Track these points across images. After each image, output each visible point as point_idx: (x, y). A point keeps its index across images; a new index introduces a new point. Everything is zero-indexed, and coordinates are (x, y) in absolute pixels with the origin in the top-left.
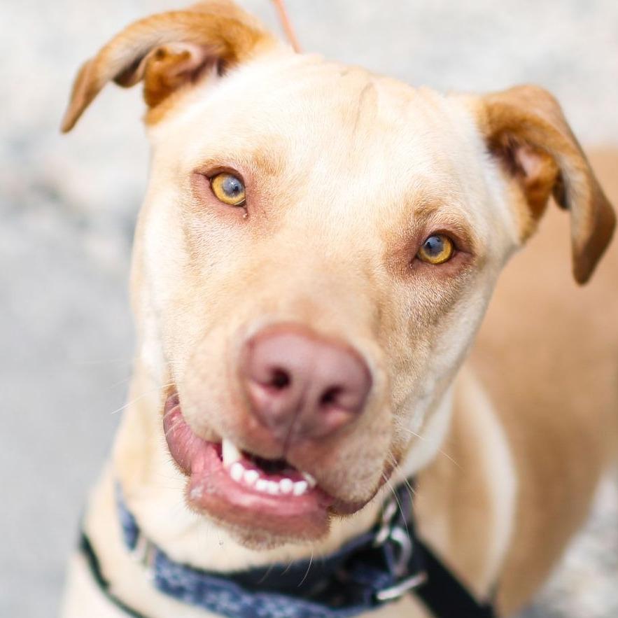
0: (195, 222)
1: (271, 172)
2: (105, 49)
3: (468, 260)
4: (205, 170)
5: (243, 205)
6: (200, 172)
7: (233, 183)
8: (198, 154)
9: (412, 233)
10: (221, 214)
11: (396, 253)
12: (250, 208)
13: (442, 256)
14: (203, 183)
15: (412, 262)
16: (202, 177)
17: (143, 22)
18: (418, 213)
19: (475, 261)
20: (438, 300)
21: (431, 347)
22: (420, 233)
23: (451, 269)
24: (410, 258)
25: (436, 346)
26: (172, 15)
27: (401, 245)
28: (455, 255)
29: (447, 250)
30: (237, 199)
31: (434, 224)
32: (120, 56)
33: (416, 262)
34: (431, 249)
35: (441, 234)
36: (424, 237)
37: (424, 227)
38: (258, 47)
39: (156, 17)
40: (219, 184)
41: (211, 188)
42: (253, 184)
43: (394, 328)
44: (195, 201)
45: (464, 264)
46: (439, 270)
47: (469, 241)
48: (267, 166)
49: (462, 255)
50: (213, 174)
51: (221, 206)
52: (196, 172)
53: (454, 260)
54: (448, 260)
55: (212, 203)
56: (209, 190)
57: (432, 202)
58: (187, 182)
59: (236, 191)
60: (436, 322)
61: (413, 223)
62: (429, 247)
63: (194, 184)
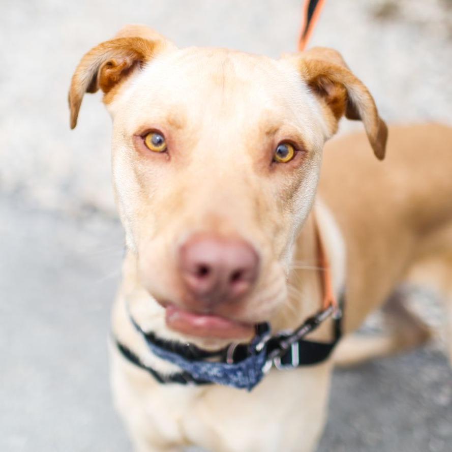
0: (140, 167)
1: (179, 127)
2: (74, 77)
3: (304, 155)
4: (140, 133)
5: (165, 151)
6: (137, 134)
7: (158, 138)
8: (134, 124)
9: (266, 146)
10: (154, 159)
11: (260, 161)
12: (171, 152)
13: (289, 157)
14: (140, 141)
15: (271, 165)
16: (139, 138)
17: (89, 54)
18: (268, 133)
19: (308, 155)
20: (290, 184)
21: (291, 212)
22: (272, 145)
23: (295, 163)
24: (269, 162)
25: (293, 210)
26: (102, 45)
27: (262, 155)
28: (296, 154)
29: (291, 151)
30: (161, 147)
31: (279, 138)
32: (84, 77)
33: (274, 164)
34: (282, 153)
35: (285, 143)
36: (275, 147)
37: (273, 141)
38: (155, 51)
39: (94, 49)
40: (149, 140)
41: (145, 144)
42: (170, 137)
43: (268, 210)
44: (137, 153)
45: (302, 159)
46: (288, 166)
47: (302, 143)
48: (176, 125)
49: (300, 153)
50: (145, 134)
51: (153, 154)
52: (135, 135)
53: (296, 158)
54: (292, 159)
55: (148, 152)
56: (144, 146)
57: (275, 125)
58: (131, 142)
59: (160, 142)
60: (291, 197)
61: (266, 140)
62: (280, 152)
63: (135, 143)
